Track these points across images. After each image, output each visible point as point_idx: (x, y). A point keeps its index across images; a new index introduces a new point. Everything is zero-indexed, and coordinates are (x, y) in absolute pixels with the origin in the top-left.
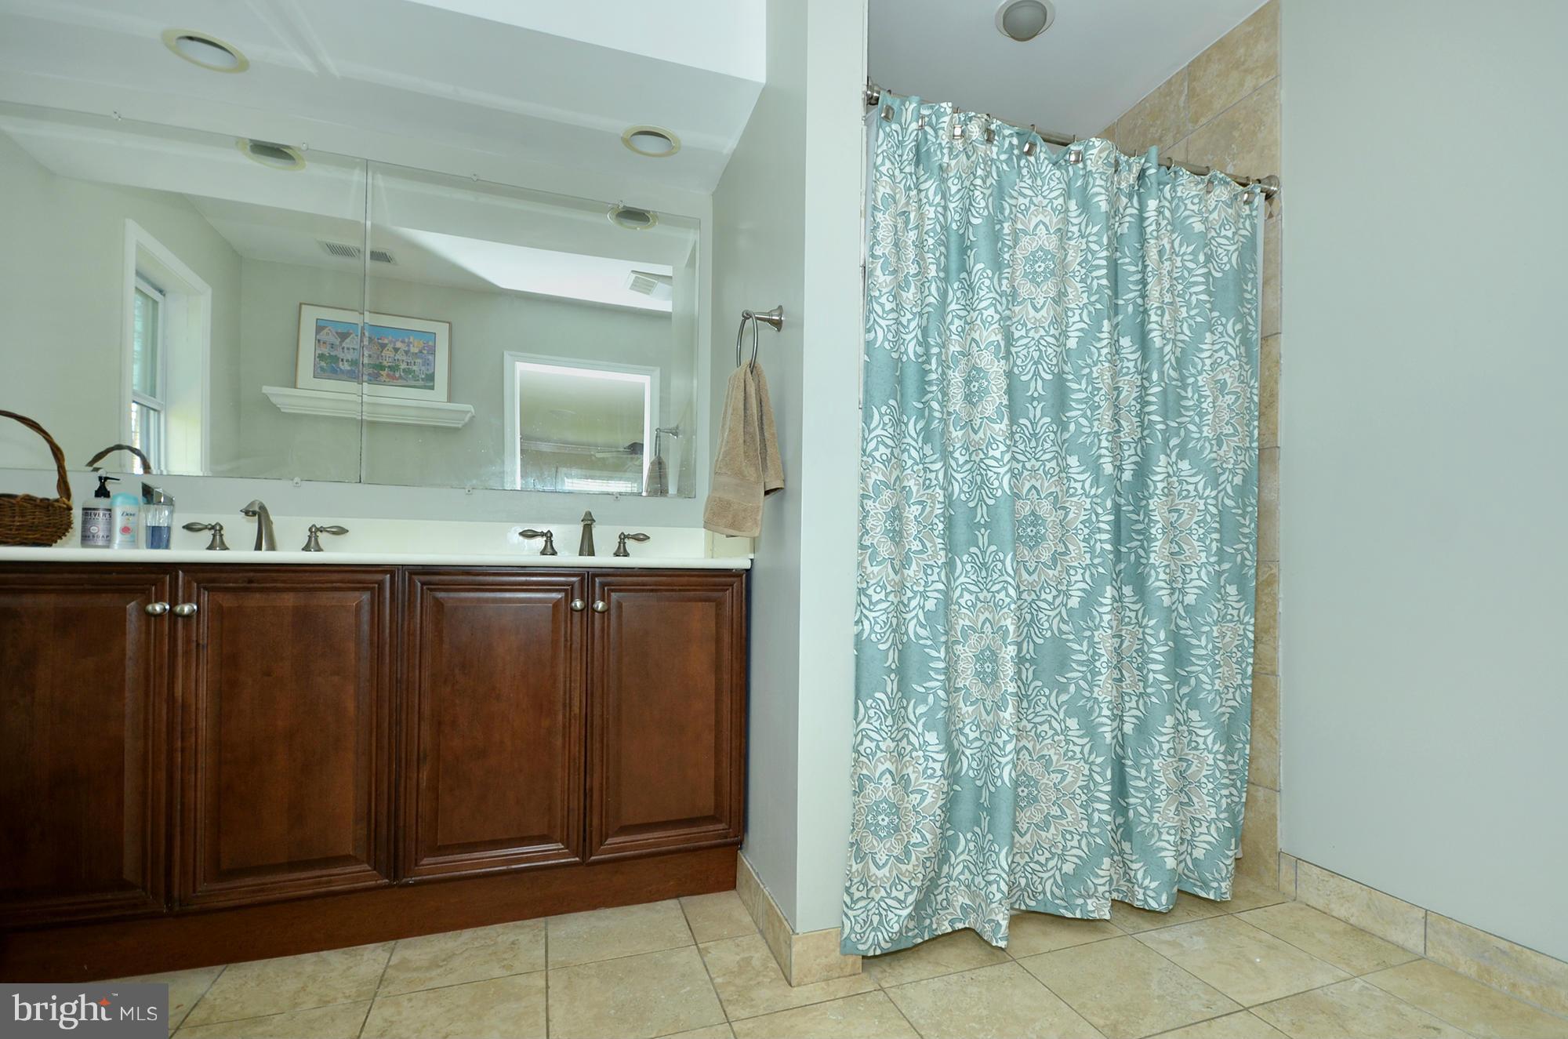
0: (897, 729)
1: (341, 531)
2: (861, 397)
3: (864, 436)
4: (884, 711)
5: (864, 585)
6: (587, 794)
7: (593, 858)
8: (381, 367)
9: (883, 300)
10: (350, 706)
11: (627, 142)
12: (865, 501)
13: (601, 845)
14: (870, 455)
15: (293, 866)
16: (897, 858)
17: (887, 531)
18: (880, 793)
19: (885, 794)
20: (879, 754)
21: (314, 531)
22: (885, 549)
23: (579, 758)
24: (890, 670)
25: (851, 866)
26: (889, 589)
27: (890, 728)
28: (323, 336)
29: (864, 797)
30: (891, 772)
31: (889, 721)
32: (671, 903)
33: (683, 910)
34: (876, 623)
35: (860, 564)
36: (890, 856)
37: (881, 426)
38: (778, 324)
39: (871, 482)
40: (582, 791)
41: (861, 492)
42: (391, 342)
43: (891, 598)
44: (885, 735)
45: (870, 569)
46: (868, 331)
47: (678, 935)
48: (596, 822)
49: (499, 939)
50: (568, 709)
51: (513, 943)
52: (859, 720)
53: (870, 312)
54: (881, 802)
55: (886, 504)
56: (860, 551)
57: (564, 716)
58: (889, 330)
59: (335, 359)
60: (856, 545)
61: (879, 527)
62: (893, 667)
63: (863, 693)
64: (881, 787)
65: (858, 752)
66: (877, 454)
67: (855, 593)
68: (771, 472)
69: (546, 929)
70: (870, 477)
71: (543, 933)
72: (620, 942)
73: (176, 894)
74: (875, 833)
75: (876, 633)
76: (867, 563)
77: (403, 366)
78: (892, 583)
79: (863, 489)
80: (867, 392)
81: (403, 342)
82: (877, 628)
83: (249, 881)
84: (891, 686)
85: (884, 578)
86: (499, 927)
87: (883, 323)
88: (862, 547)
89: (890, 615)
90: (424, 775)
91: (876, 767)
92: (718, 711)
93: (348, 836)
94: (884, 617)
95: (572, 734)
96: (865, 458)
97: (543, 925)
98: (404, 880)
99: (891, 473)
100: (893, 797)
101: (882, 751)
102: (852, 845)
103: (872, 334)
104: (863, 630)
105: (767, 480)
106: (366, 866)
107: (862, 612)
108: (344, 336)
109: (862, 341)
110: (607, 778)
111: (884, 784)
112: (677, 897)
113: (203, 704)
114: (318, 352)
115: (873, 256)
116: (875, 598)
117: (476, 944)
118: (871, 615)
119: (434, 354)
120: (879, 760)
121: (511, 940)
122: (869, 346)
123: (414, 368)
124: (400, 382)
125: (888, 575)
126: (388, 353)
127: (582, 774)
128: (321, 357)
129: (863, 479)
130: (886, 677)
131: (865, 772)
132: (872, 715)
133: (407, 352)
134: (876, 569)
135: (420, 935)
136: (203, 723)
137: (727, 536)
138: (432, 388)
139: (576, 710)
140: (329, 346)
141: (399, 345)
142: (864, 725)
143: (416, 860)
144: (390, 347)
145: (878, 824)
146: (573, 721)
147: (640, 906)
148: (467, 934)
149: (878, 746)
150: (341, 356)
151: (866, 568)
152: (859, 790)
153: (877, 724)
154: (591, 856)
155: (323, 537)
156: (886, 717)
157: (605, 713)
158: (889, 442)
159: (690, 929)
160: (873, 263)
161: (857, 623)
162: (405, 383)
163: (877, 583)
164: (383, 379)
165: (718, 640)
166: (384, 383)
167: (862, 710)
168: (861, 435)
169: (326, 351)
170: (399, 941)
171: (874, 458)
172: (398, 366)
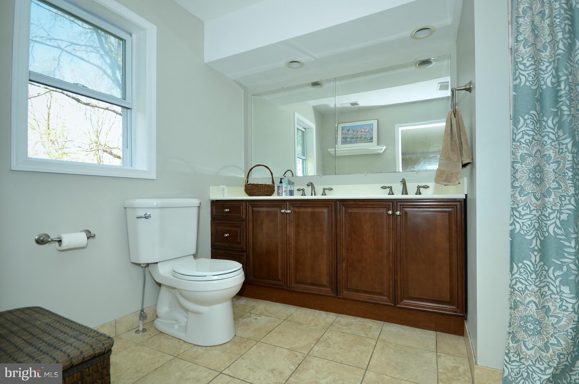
0: (540, 281)
1: (331, 189)
2: (511, 113)
3: (513, 132)
4: (530, 270)
5: (516, 206)
6: (396, 281)
7: (398, 305)
8: (357, 138)
9: (525, 61)
10: (325, 241)
11: (413, 37)
12: (515, 165)
13: (401, 302)
14: (518, 141)
15: (312, 284)
16: (539, 348)
17: (530, 179)
18: (528, 312)
19: (531, 313)
20: (527, 292)
21: (324, 189)
22: (530, 187)
23: (393, 268)
24: (534, 250)
25: (509, 343)
26: (532, 208)
27: (534, 280)
28: (343, 132)
29: (518, 311)
30: (535, 303)
31: (534, 276)
32: (433, 333)
33: (436, 337)
34: (524, 225)
35: (513, 196)
36: (535, 345)
37: (525, 125)
38: (469, 90)
39: (519, 155)
40: (394, 280)
41: (512, 160)
42: (360, 129)
43: (534, 212)
44: (530, 283)
45: (519, 198)
46: (516, 79)
47: (430, 346)
48: (399, 292)
49: (367, 324)
50: (388, 250)
51: (371, 327)
52: (513, 273)
53: (516, 70)
54: (529, 316)
55: (529, 165)
56: (512, 189)
57: (387, 252)
58: (529, 76)
59: (346, 138)
60: (510, 186)
61: (525, 177)
62: (536, 248)
63: (516, 260)
64: (529, 309)
65: (514, 289)
66: (523, 140)
67: (510, 210)
68: (465, 156)
69: (383, 326)
70: (518, 152)
71: (381, 327)
72: (406, 340)
73: (288, 285)
74: (525, 331)
75: (524, 230)
76: (517, 195)
77: (364, 136)
78: (535, 205)
79: (514, 159)
80: (515, 110)
81: (363, 129)
82: (525, 228)
83: (303, 286)
84: (535, 257)
85: (529, 203)
86: (368, 320)
87: (525, 73)
88: (513, 187)
89: (533, 222)
90: (344, 265)
91: (525, 298)
92: (451, 258)
93: (325, 280)
94: (529, 223)
95: (390, 260)
96: (514, 143)
97: (382, 324)
98: (339, 296)
99: (532, 149)
100: (536, 315)
101: (528, 290)
102: (509, 333)
103: (518, 81)
104: (515, 228)
105: (463, 160)
106: (329, 289)
107: (514, 219)
108: (348, 130)
109: (511, 85)
110: (403, 277)
111: (530, 307)
112: (436, 331)
113: (292, 237)
114: (342, 137)
115: (517, 41)
116: (523, 213)
117: (360, 323)
118: (520, 221)
119: (372, 130)
120: (527, 295)
121: (371, 325)
122: (516, 88)
123: (367, 136)
124: (363, 141)
125: (531, 201)
126: (359, 133)
127: (394, 274)
128: (343, 138)
129: (513, 153)
130: (531, 253)
131: (518, 299)
132: (522, 271)
133: (364, 132)
134: (523, 198)
135: (346, 315)
136: (292, 242)
137: (445, 185)
138: (372, 142)
139: (391, 251)
140: (345, 134)
141: (362, 130)
142: (517, 275)
143: (342, 291)
144: (360, 131)
145: (527, 327)
146: (390, 254)
147: (419, 329)
148: (359, 319)
149: (526, 288)
150: (348, 137)
151: (517, 198)
152: (514, 306)
153: (526, 276)
154: (398, 304)
155: (326, 191)
156: (531, 274)
157: (402, 252)
158: (532, 133)
159: (436, 345)
160: (517, 45)
161: (511, 225)
162: (364, 141)
163: (525, 205)
164: (358, 141)
165: (450, 228)
166: (358, 143)
167: (515, 268)
168: (512, 132)
169: (344, 136)
170: (340, 315)
171: (520, 142)
172: (362, 137)
